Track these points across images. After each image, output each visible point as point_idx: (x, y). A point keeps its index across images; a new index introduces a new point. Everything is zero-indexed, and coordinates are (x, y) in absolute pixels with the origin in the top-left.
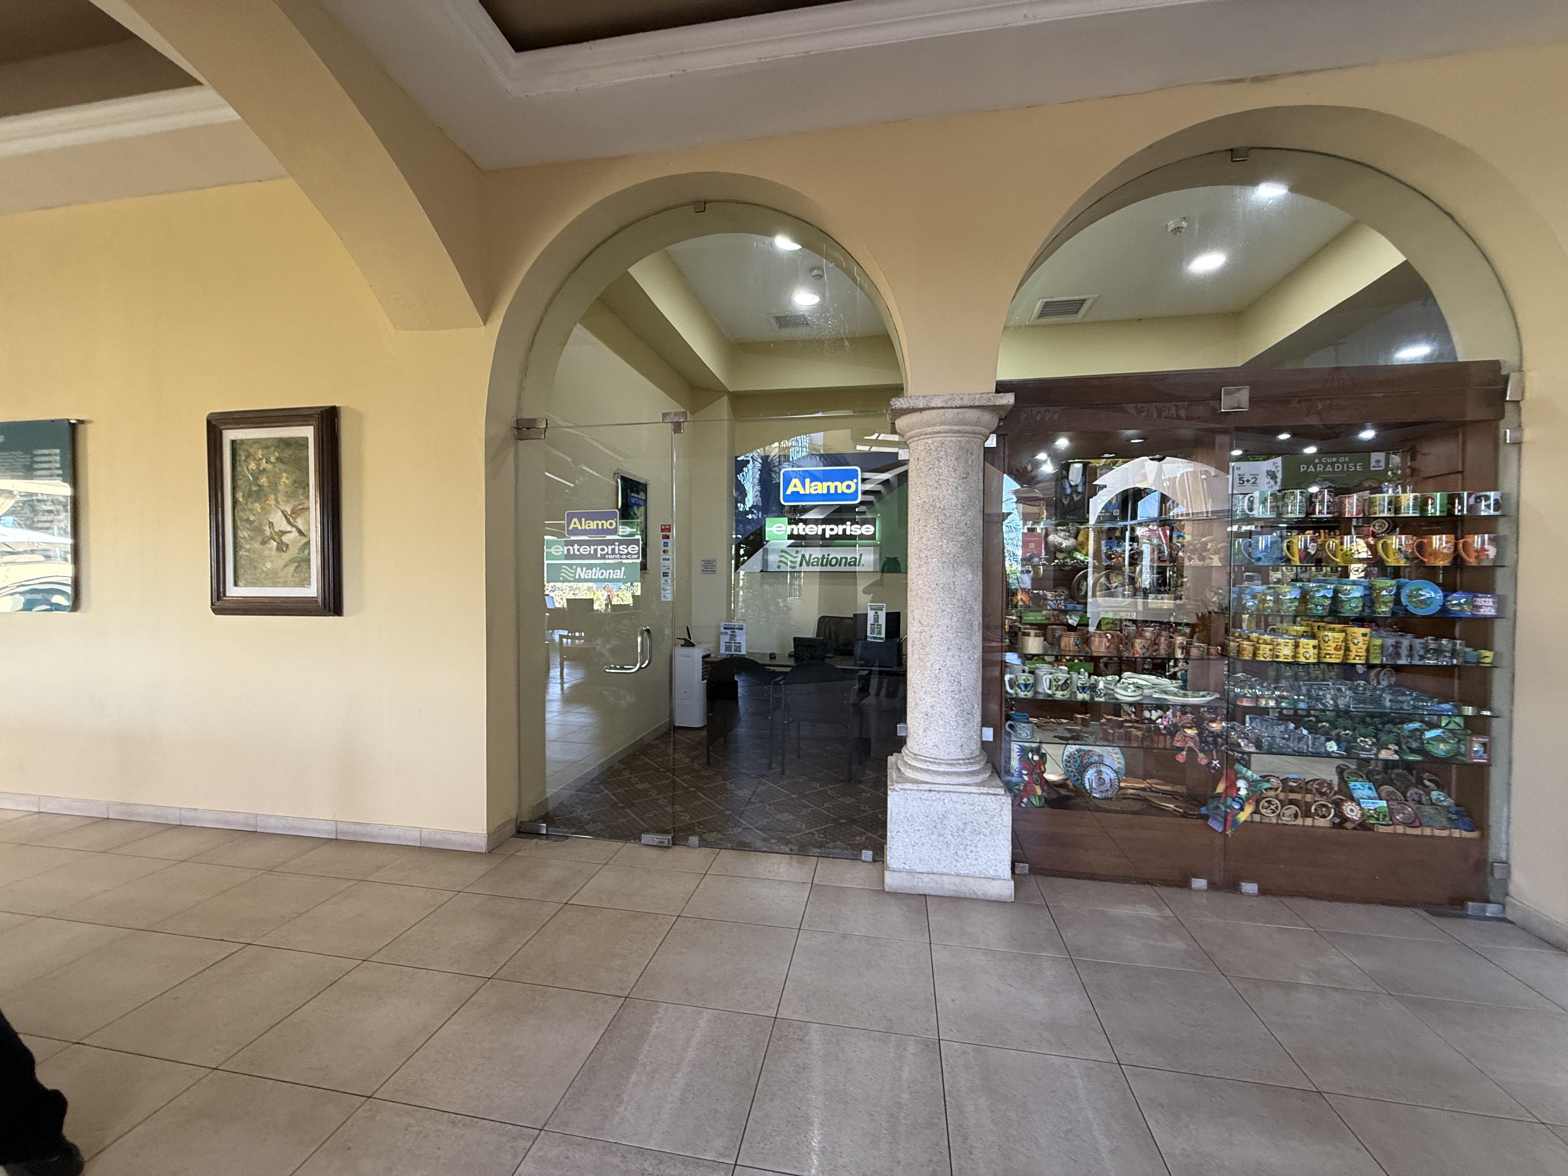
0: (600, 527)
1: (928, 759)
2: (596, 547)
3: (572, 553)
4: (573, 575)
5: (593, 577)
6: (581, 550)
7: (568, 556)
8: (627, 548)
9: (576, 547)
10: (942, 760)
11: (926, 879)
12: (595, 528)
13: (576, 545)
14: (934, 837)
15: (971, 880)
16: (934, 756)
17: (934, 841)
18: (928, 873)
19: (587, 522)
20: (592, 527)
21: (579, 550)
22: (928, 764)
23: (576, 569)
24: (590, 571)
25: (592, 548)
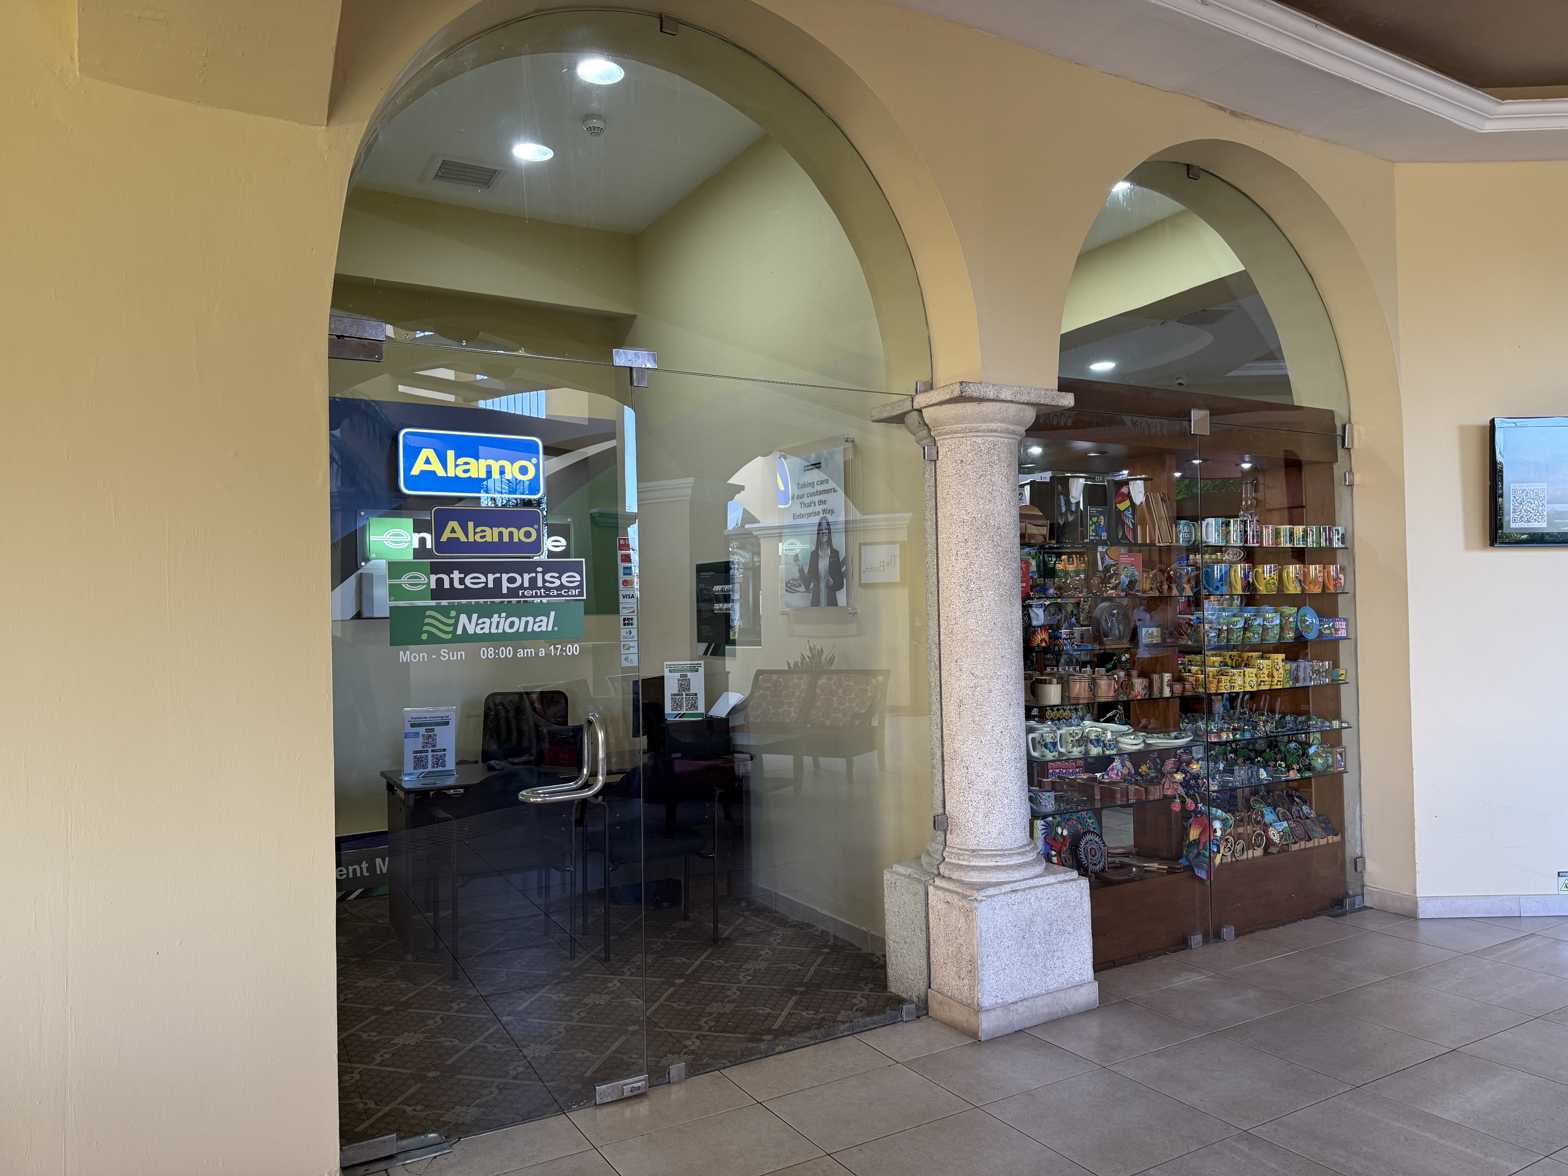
0: (506, 539)
1: (994, 853)
2: (498, 575)
3: (447, 585)
4: (451, 629)
5: (494, 631)
6: (468, 581)
7: (439, 593)
8: (559, 578)
9: (456, 575)
10: (1010, 850)
11: (1020, 1008)
12: (496, 539)
13: (456, 572)
14: (1023, 950)
15: (1062, 994)
16: (1000, 847)
17: (1024, 957)
18: (1021, 1001)
19: (478, 529)
20: (489, 539)
21: (462, 581)
22: (998, 858)
23: (457, 619)
24: (487, 620)
25: (491, 577)
